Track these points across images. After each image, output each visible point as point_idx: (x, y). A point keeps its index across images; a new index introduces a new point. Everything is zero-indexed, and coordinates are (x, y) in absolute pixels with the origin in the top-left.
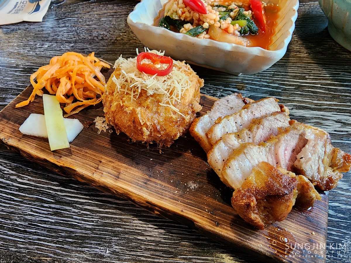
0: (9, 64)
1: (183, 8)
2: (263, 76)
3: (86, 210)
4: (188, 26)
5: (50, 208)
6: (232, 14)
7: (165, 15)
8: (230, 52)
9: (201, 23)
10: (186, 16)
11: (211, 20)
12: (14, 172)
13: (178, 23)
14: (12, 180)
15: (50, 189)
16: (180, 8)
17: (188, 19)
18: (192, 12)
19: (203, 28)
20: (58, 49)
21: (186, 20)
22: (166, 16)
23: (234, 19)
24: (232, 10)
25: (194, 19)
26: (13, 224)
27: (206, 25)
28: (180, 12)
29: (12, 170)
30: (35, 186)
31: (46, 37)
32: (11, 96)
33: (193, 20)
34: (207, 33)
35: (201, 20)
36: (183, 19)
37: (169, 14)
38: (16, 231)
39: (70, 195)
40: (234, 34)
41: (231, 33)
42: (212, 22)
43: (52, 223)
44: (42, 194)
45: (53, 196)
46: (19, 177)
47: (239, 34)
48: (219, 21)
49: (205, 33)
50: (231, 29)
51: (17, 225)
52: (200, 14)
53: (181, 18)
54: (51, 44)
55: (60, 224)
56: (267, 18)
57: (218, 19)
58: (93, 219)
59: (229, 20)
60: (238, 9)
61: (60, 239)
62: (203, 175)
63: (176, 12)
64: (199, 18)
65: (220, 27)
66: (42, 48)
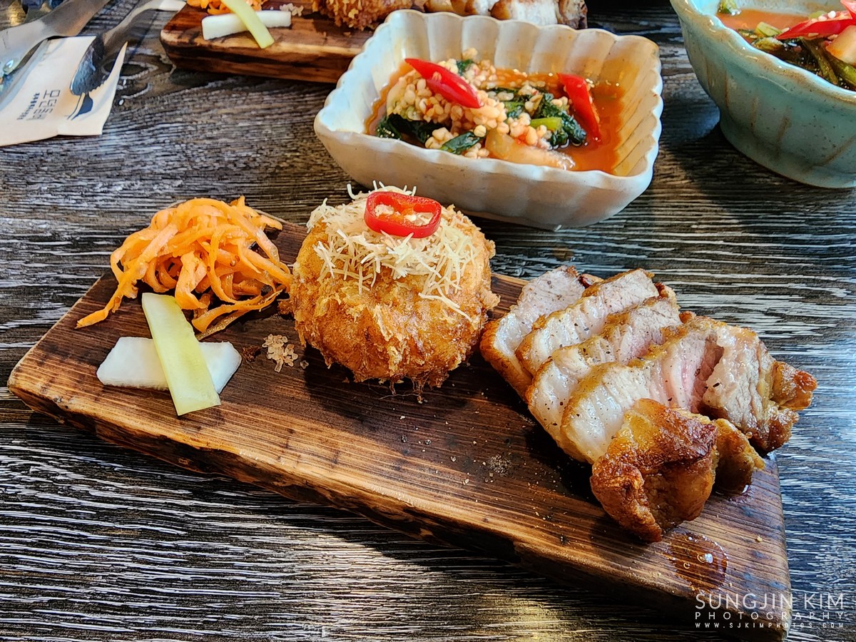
0: (35, 232)
1: (427, 97)
2: (605, 229)
3: (261, 545)
4: (441, 133)
5: (177, 548)
6: (529, 105)
7: (389, 111)
8: (540, 183)
9: (467, 125)
10: (435, 113)
11: (490, 119)
12: (80, 477)
13: (417, 127)
14: (78, 495)
15: (172, 506)
16: (421, 97)
17: (440, 120)
18: (448, 105)
19: (475, 137)
20: (148, 193)
21: (435, 122)
22: (392, 114)
23: (536, 115)
24: (526, 98)
25: (453, 118)
26: (94, 595)
27: (480, 131)
28: (422, 105)
29: (75, 471)
30: (134, 503)
31: (115, 169)
32: (49, 304)
33: (451, 120)
34: (483, 146)
35: (467, 121)
36: (428, 120)
37: (398, 110)
38: (102, 609)
39: (220, 515)
40: (538, 146)
41: (533, 145)
42: (492, 124)
43: (186, 583)
44: (155, 518)
45: (181, 523)
46: (92, 485)
47: (548, 145)
48: (506, 121)
49: (479, 145)
50: (533, 136)
51: (104, 596)
52: (464, 108)
53: (425, 118)
54: (128, 182)
55: (205, 584)
56: (599, 111)
57: (504, 117)
58: (281, 565)
59: (526, 118)
60: (539, 96)
61: (211, 618)
62: (518, 442)
63: (414, 105)
64: (464, 116)
65: (509, 133)
66: (108, 192)
